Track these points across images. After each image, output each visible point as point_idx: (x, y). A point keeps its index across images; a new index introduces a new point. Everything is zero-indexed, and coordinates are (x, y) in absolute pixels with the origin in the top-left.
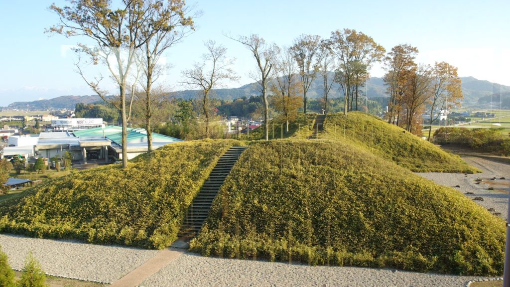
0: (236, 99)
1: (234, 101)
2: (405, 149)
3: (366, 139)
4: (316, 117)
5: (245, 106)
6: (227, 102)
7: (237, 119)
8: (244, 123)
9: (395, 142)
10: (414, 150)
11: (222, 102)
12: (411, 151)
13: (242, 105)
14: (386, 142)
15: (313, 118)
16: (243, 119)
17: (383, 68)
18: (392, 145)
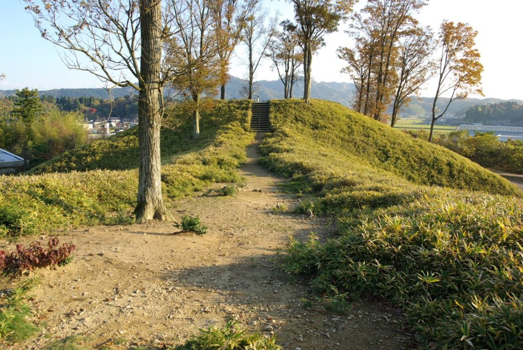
0: (118, 98)
1: (115, 100)
2: (440, 171)
3: (359, 150)
4: (250, 105)
5: (127, 106)
6: (107, 101)
7: (118, 121)
8: (126, 125)
9: (417, 156)
10: (455, 172)
11: (101, 101)
12: (451, 175)
13: (125, 105)
14: (401, 157)
15: (247, 109)
16: (125, 121)
17: (348, 32)
18: (413, 162)
